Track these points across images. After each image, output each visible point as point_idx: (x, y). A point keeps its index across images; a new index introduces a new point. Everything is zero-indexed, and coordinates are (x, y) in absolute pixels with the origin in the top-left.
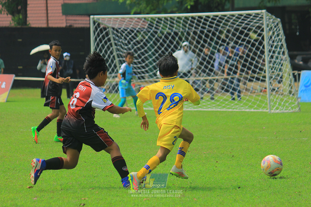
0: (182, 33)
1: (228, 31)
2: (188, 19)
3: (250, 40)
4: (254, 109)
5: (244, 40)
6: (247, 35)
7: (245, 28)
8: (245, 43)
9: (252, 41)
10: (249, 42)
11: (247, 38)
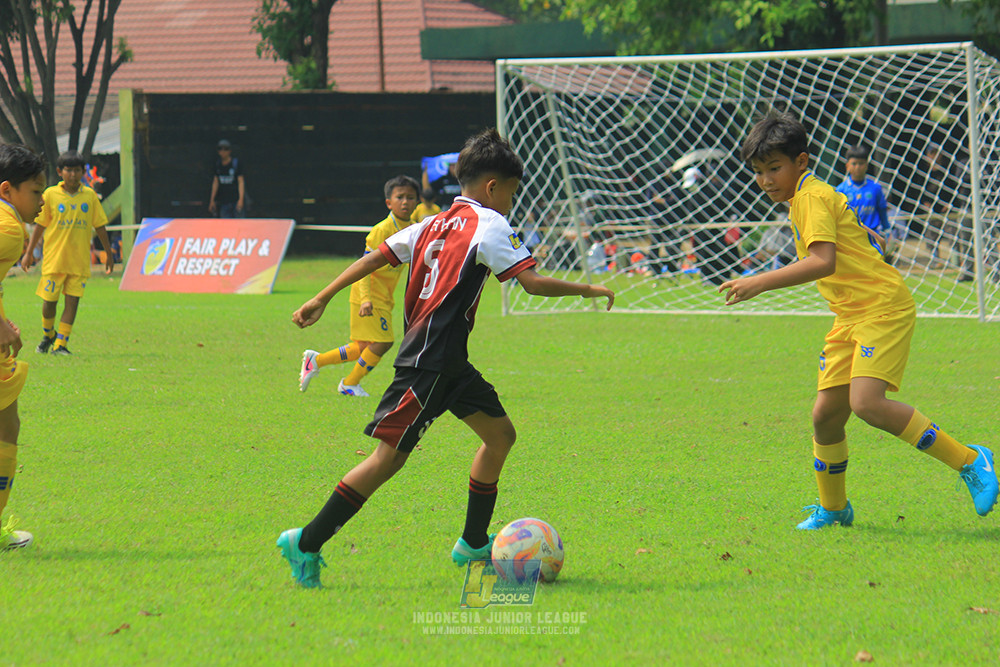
0: (745, 104)
1: (871, 100)
2: (761, 69)
3: (928, 122)
4: (940, 312)
5: (912, 124)
6: (920, 110)
7: (916, 92)
8: (915, 132)
9: (935, 126)
10: (925, 129)
11: (922, 119)
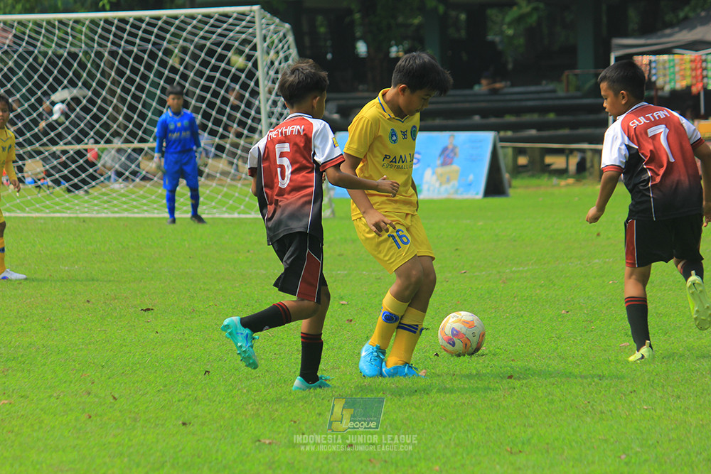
0: (86, 53)
1: (184, 50)
2: (98, 25)
3: (227, 67)
4: (239, 213)
5: (215, 69)
6: (221, 58)
7: (218, 44)
8: (218, 75)
9: (233, 70)
10: (226, 73)
11: (223, 65)
